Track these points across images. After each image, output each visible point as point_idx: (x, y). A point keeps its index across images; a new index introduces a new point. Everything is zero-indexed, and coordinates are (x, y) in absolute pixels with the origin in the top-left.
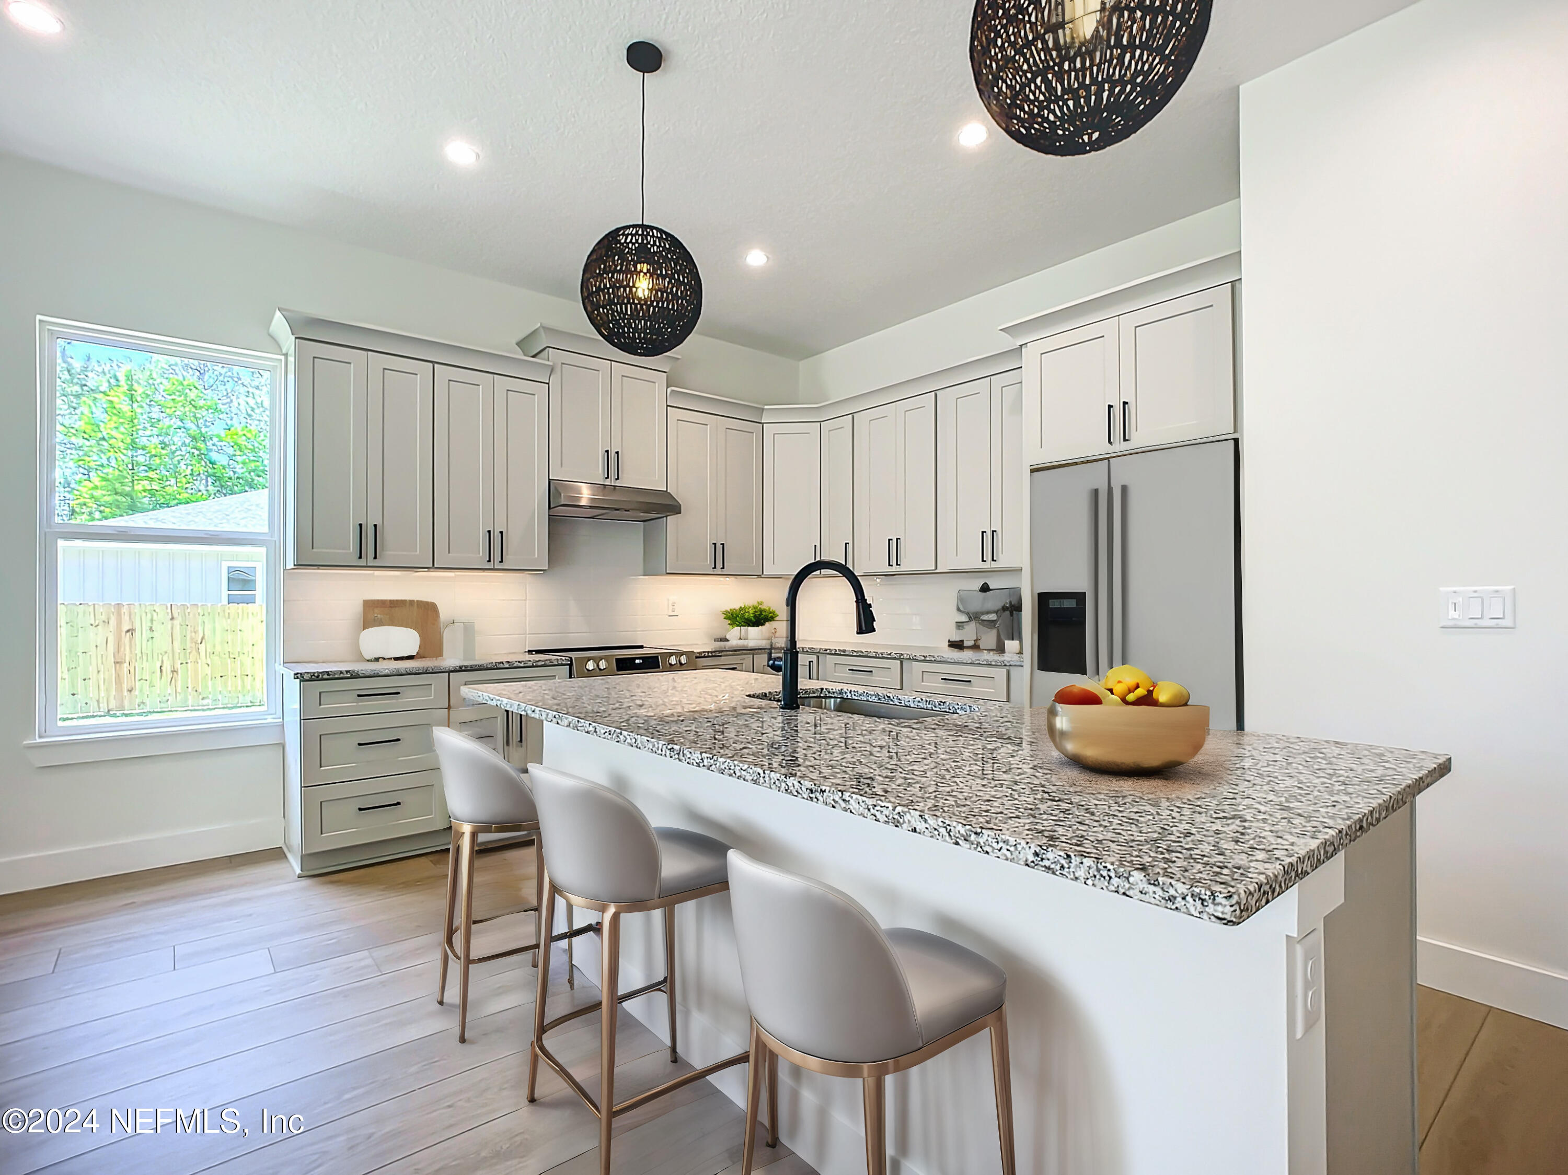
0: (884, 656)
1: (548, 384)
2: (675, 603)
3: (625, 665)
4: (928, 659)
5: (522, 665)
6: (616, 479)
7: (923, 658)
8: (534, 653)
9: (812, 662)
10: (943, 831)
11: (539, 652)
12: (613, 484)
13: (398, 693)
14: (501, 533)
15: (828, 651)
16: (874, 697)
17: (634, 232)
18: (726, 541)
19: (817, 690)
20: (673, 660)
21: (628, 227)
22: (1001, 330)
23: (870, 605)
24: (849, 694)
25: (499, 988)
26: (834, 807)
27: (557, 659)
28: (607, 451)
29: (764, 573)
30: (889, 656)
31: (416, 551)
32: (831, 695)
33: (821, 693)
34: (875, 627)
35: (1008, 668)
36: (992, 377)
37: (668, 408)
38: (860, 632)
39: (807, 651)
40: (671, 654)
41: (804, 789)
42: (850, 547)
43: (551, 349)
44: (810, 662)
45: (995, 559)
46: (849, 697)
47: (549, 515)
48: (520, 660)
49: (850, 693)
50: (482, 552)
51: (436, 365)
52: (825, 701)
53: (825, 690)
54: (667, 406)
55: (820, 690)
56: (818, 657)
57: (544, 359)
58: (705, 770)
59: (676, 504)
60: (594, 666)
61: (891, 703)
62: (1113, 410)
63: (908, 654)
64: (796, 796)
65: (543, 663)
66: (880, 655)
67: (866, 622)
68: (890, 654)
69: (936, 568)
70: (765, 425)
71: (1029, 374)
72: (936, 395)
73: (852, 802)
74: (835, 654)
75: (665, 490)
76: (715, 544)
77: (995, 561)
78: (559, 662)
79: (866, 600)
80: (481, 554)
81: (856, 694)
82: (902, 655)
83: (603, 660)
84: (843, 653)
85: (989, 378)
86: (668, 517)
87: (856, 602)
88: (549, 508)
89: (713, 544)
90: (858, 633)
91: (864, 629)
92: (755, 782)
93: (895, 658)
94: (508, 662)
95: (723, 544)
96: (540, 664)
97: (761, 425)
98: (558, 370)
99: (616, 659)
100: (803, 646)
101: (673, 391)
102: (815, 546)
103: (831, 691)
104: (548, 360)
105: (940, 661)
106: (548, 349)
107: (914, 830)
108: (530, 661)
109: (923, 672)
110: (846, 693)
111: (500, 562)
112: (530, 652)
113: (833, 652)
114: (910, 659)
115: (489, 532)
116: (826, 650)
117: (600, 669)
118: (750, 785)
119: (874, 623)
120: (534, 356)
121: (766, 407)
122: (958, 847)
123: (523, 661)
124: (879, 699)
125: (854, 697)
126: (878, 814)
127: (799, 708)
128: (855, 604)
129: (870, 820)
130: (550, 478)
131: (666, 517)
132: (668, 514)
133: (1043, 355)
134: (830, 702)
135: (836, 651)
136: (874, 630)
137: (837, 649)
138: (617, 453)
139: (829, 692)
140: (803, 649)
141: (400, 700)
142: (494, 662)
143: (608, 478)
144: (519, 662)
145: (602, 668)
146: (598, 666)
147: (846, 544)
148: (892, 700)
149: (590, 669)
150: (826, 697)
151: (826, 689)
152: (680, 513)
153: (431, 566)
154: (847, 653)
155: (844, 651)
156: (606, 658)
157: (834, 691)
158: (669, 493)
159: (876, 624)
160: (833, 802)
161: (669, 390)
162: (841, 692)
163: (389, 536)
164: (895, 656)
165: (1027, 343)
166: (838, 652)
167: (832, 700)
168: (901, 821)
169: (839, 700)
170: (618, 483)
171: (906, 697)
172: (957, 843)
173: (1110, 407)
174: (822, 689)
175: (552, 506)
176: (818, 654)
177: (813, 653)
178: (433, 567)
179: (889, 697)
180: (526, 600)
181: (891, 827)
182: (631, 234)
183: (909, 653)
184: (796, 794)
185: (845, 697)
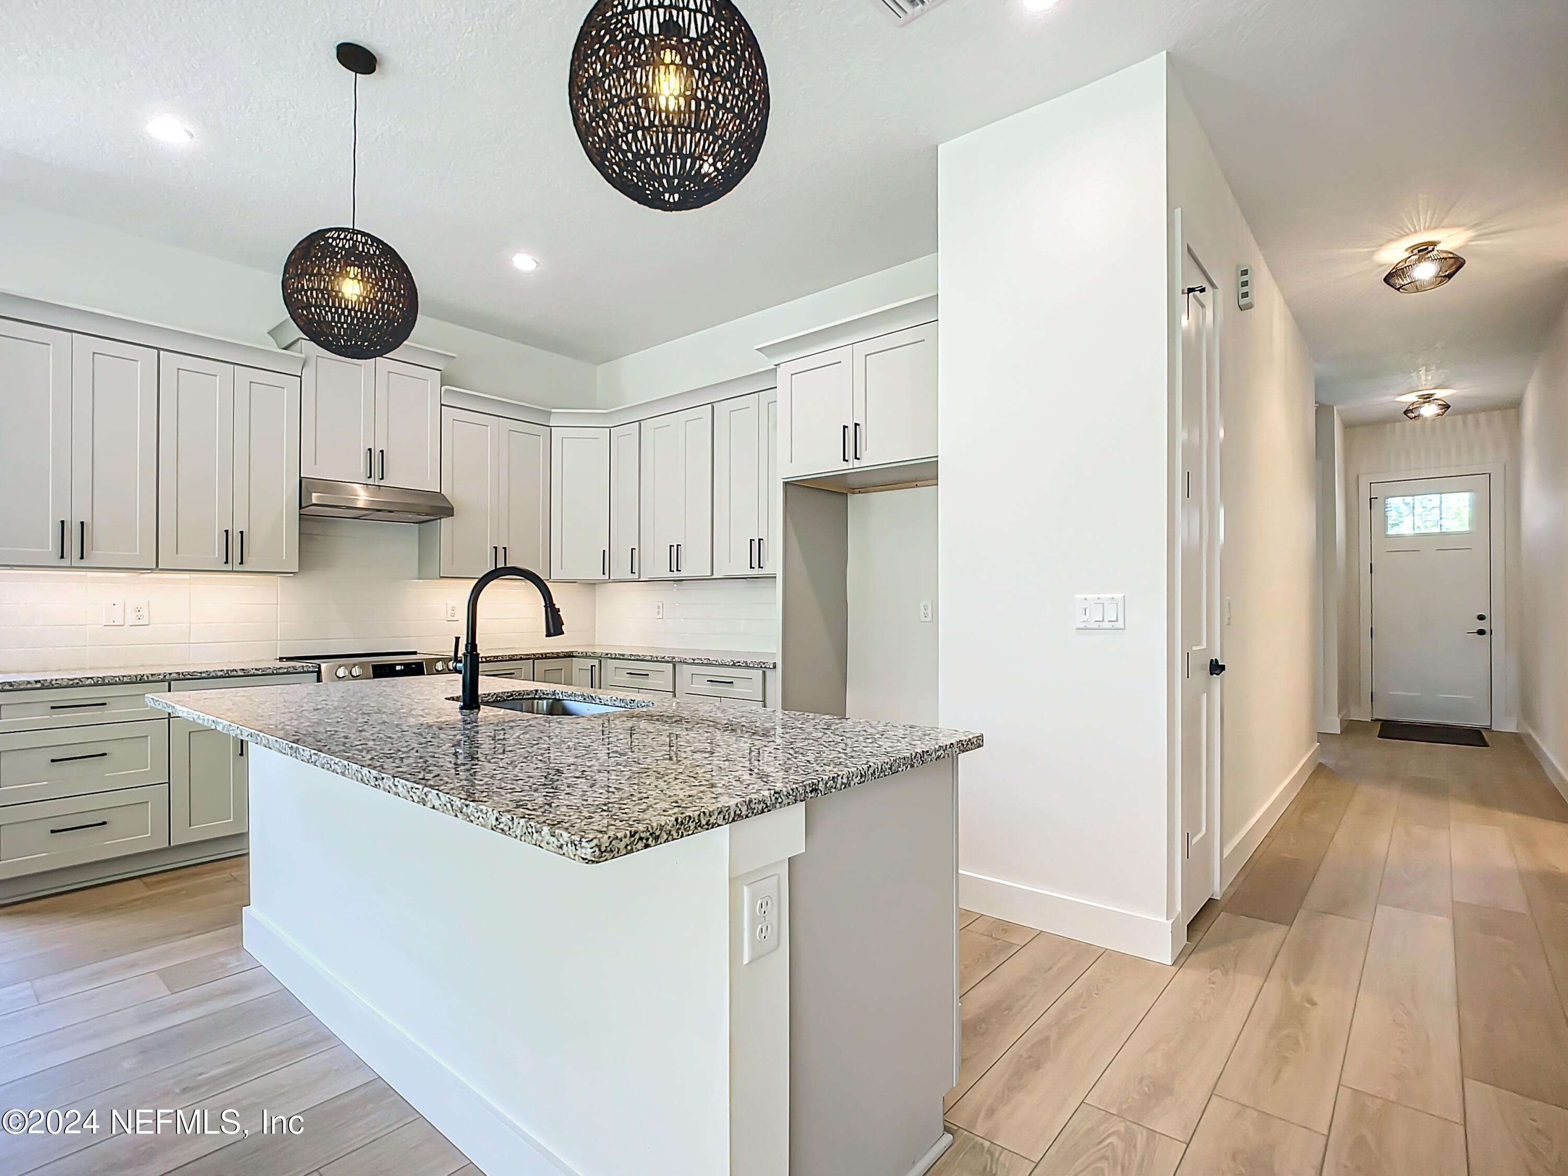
0: (658, 659)
1: (301, 377)
2: (455, 608)
3: (383, 671)
4: (696, 662)
5: (260, 672)
6: (381, 479)
7: (692, 661)
8: (284, 660)
9: (595, 666)
10: (448, 805)
11: (289, 659)
12: (376, 484)
13: (105, 704)
14: (242, 532)
15: (609, 656)
16: (580, 697)
17: (336, 236)
18: (508, 546)
19: (532, 691)
20: (439, 666)
21: (331, 230)
22: (756, 350)
23: (559, 609)
24: (560, 695)
25: (178, 1004)
26: (389, 792)
27: (303, 666)
28: (370, 450)
29: (552, 578)
30: (663, 660)
31: (136, 552)
32: (545, 696)
33: (536, 694)
34: (564, 630)
35: (764, 669)
36: (760, 393)
37: (443, 407)
38: (549, 635)
39: (590, 656)
40: (438, 660)
41: (372, 778)
42: (636, 553)
43: (303, 341)
44: (592, 666)
45: (761, 566)
46: (561, 698)
47: (300, 514)
48: (258, 668)
49: (562, 694)
50: (219, 553)
51: (161, 352)
52: (538, 702)
53: (539, 692)
54: (442, 405)
55: (534, 692)
56: (600, 661)
57: (298, 352)
58: (312, 766)
59: (447, 505)
60: (345, 673)
61: (594, 702)
62: (848, 431)
63: (679, 658)
64: (367, 784)
65: (286, 670)
66: (655, 659)
67: (554, 625)
68: (663, 658)
69: (712, 574)
70: (553, 428)
71: (782, 393)
72: (713, 407)
73: (400, 786)
74: (615, 658)
75: (439, 491)
76: (496, 548)
77: (762, 568)
78: (305, 669)
79: (555, 605)
80: (217, 556)
81: (566, 694)
82: (674, 658)
83: (357, 667)
84: (622, 657)
85: (757, 394)
86: (442, 520)
87: (545, 606)
88: (300, 507)
89: (494, 547)
90: (547, 636)
91: (552, 632)
92: (343, 774)
93: (668, 662)
94: (243, 670)
95: (505, 548)
96: (281, 671)
97: (549, 428)
98: (312, 363)
99: (373, 666)
100: (586, 651)
101: (447, 390)
102: (604, 551)
103: (546, 692)
104: (301, 353)
105: (707, 664)
106: (300, 340)
107: (434, 807)
108: (269, 668)
109: (692, 674)
110: (558, 694)
111: (240, 564)
112: (281, 659)
113: (613, 656)
114: (681, 662)
115: (227, 531)
116: (607, 654)
117: (353, 676)
118: (340, 776)
119: (563, 627)
120: (285, 349)
121: (553, 410)
122: (457, 818)
123: (261, 669)
124: (585, 699)
125: (565, 698)
126: (413, 795)
127: (478, 708)
128: (544, 609)
129: (409, 802)
130: (302, 476)
131: (440, 519)
132: (442, 516)
133: (793, 376)
134: (543, 703)
135: (616, 654)
136: (563, 633)
137: (617, 653)
138: (382, 451)
139: (544, 694)
140: (586, 653)
141: (106, 712)
142: (225, 669)
143: (370, 477)
144: (256, 669)
145: (355, 675)
146: (351, 673)
147: (632, 549)
148: (594, 700)
149: (341, 676)
150: (540, 699)
151: (541, 691)
152: (453, 516)
153: (155, 567)
154: (626, 657)
155: (623, 655)
156: (361, 665)
157: (548, 692)
158: (443, 495)
159: (565, 628)
160: (388, 788)
161: (443, 388)
162: (554, 693)
163: (99, 535)
164: (668, 659)
165: (779, 364)
166: (617, 656)
167: (545, 702)
168: (426, 799)
169: (551, 700)
170: (382, 483)
171: (605, 696)
172: (456, 816)
173: (845, 427)
174: (537, 691)
175: (303, 505)
176: (600, 659)
177: (595, 658)
178: (157, 568)
179: (592, 697)
180: (277, 604)
181: (421, 805)
182: (332, 237)
183: (680, 656)
184: (367, 782)
185: (558, 698)
